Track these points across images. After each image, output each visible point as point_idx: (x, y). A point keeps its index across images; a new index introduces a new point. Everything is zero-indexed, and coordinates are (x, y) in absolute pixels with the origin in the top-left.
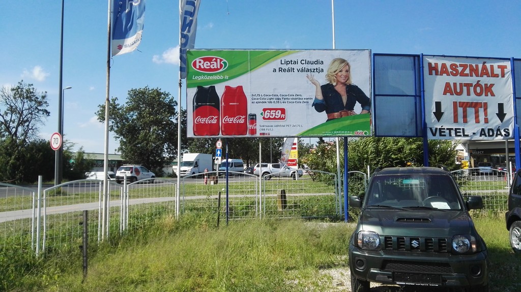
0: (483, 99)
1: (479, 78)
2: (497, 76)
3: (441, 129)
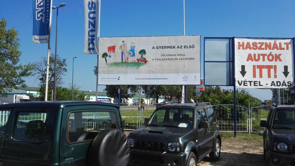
0: (273, 63)
1: (271, 51)
3: (244, 81)
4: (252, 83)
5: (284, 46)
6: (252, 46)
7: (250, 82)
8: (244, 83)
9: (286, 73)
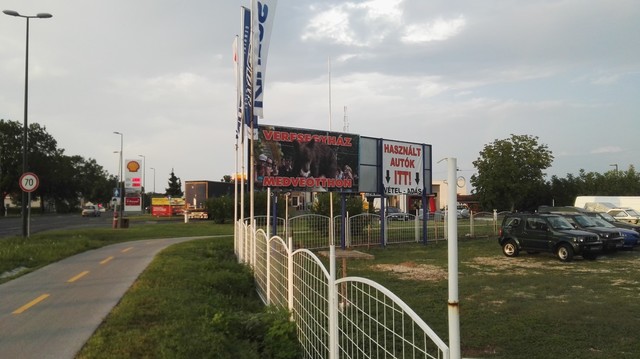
0: (409, 169)
1: (408, 156)
2: (416, 155)
3: (389, 188)
4: (394, 190)
5: (416, 152)
8: (389, 191)
9: (417, 180)
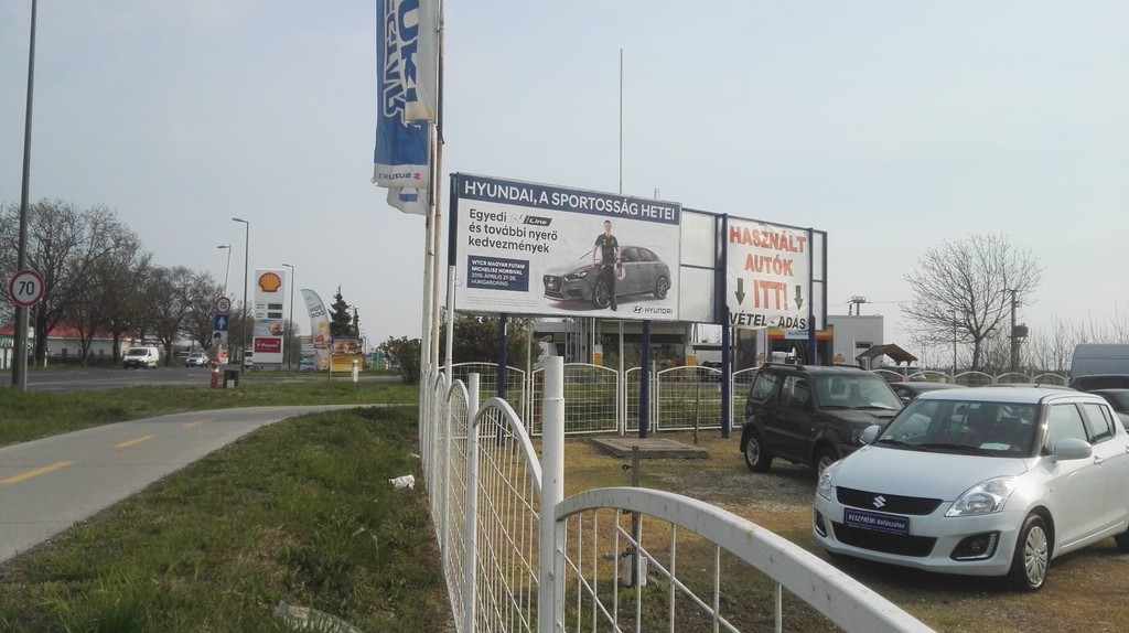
0: (782, 278)
1: (778, 252)
2: (795, 250)
3: (741, 315)
4: (753, 319)
5: (796, 244)
6: (753, 238)
7: (750, 316)
8: (740, 319)
9: (799, 300)
